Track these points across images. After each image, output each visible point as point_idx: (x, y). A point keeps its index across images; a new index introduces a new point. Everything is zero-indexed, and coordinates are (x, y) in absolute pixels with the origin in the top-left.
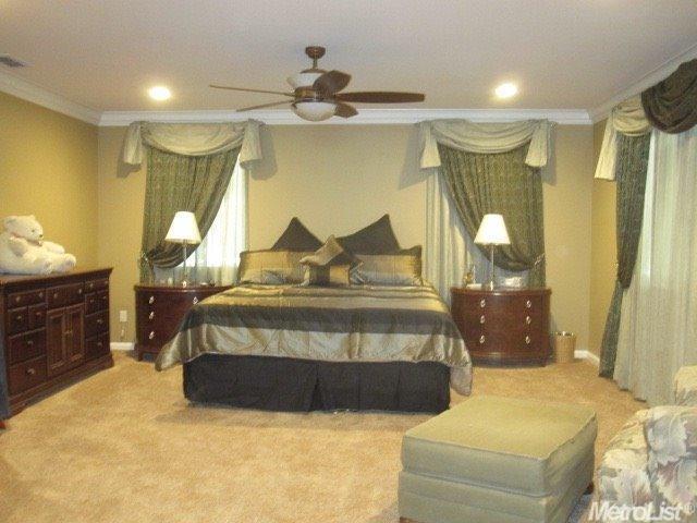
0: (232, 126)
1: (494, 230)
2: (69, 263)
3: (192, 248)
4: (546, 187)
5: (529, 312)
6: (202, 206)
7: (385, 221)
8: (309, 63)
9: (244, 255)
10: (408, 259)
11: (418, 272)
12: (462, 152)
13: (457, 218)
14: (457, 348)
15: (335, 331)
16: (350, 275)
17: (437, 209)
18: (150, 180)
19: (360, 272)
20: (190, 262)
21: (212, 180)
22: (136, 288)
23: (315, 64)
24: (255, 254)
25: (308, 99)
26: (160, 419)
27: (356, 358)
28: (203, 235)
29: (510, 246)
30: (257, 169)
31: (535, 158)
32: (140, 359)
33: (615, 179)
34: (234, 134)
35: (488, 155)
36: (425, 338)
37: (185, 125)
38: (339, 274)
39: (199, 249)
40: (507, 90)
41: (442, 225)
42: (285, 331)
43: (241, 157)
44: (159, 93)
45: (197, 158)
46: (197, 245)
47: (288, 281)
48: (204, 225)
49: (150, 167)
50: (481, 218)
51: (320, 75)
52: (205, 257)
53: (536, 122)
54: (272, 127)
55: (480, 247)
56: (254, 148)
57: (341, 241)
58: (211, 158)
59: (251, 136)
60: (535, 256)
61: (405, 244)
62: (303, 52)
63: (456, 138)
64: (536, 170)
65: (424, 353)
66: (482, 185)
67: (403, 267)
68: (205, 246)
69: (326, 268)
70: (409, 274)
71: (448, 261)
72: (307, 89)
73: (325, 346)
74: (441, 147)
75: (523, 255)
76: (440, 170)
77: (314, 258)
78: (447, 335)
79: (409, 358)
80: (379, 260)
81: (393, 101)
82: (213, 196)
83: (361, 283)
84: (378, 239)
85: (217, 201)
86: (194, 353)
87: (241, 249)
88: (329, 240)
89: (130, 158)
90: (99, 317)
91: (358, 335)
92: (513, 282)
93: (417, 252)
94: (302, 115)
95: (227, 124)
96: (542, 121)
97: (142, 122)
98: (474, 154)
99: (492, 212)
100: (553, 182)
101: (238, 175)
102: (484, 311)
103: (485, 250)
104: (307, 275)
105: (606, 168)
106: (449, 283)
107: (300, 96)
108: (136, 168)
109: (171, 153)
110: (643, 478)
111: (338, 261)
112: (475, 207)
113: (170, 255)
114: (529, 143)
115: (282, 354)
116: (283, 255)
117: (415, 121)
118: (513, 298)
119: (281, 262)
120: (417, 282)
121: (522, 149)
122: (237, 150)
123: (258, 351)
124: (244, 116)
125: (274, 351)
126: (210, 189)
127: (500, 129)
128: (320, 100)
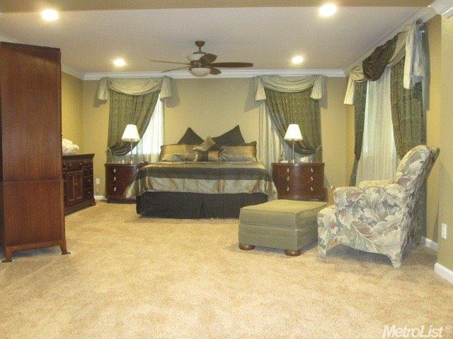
0: (155, 79)
1: (294, 132)
2: (76, 149)
3: (135, 144)
4: (322, 111)
5: (313, 174)
6: (140, 122)
7: (237, 128)
8: (197, 49)
9: (162, 147)
10: (250, 148)
11: (255, 155)
12: (277, 92)
13: (275, 127)
14: (270, 186)
15: (212, 179)
16: (219, 157)
17: (265, 122)
18: (112, 108)
19: (224, 155)
20: (134, 151)
21: (145, 108)
22: (106, 165)
23: (200, 49)
24: (168, 147)
25: (197, 66)
26: (127, 222)
27: (221, 192)
28: (141, 137)
29: (303, 141)
30: (168, 102)
31: (316, 95)
32: (109, 203)
33: (354, 104)
34: (155, 84)
35: (291, 93)
36: (255, 182)
37: (130, 79)
38: (213, 155)
39: (139, 145)
40: (298, 60)
41: (267, 130)
42: (186, 180)
43: (160, 96)
44: (119, 62)
45: (137, 96)
46: (138, 142)
47: (187, 159)
48: (142, 131)
49: (112, 101)
50: (288, 126)
51: (203, 55)
52: (142, 148)
53: (315, 76)
54: (177, 80)
55: (287, 142)
56: (167, 92)
57: (214, 139)
58: (144, 96)
59: (165, 85)
60: (316, 147)
61: (247, 141)
62: (194, 43)
63: (274, 84)
64: (316, 101)
65: (255, 188)
66: (288, 109)
67: (248, 152)
68: (142, 143)
69: (206, 153)
70: (251, 156)
71: (271, 149)
72: (197, 61)
73: (206, 187)
74: (266, 90)
75: (310, 145)
76: (266, 101)
77: (200, 148)
78: (266, 180)
79: (247, 192)
80: (234, 149)
81: (241, 67)
82: (146, 117)
83: (224, 160)
84: (233, 138)
85: (148, 119)
86: (142, 191)
87: (162, 145)
88: (208, 139)
89: (101, 97)
90: (89, 178)
91: (222, 181)
92: (304, 160)
93: (254, 144)
94: (194, 74)
95: (152, 78)
96: (318, 75)
97: (107, 78)
98: (284, 93)
99: (294, 123)
100: (325, 107)
101: (159, 104)
102: (289, 174)
103: (289, 143)
104: (197, 156)
105: (349, 99)
106: (272, 161)
107: (193, 65)
108: (104, 102)
109: (123, 94)
110: (334, 216)
111: (213, 149)
112: (284, 121)
113: (123, 148)
114: (312, 87)
115: (185, 191)
116: (183, 147)
117: (252, 76)
118: (304, 167)
119: (183, 150)
120: (254, 159)
121: (309, 90)
122: (158, 92)
123: (173, 190)
124: (162, 75)
125: (181, 189)
126: (144, 114)
127: (297, 80)
128: (202, 67)
